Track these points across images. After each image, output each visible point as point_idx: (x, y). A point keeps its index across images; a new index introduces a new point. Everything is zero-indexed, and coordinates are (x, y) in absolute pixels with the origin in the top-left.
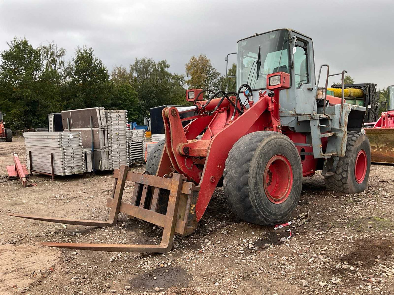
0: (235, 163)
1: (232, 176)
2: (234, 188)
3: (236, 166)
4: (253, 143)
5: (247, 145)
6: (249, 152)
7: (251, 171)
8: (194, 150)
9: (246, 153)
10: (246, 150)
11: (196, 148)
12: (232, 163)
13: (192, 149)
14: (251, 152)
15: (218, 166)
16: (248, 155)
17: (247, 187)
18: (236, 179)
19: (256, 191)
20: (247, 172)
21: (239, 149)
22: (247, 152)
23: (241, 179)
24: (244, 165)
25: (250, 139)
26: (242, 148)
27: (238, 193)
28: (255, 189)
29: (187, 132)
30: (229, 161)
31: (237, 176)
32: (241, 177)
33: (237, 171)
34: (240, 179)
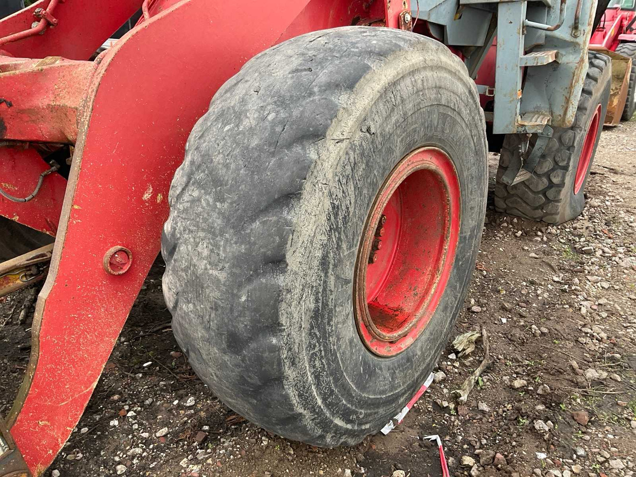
0: (211, 200)
1: (200, 272)
2: (208, 329)
3: (218, 222)
4: (311, 94)
5: (282, 102)
6: (289, 146)
7: (293, 260)
8: (34, 112)
9: (273, 154)
10: (273, 132)
11: (42, 101)
12: (199, 200)
13: (27, 106)
14: (297, 149)
15: (147, 196)
16: (280, 165)
17: (274, 341)
18: (217, 294)
19: (317, 349)
20: (277, 262)
21: (238, 126)
22: (274, 145)
23: (244, 299)
24: (257, 225)
25: (297, 70)
26: (250, 120)
27: (226, 358)
28: (314, 341)
29: (48, 24)
30: (187, 185)
31: (222, 276)
32: (240, 286)
33: (222, 254)
34: (240, 297)
